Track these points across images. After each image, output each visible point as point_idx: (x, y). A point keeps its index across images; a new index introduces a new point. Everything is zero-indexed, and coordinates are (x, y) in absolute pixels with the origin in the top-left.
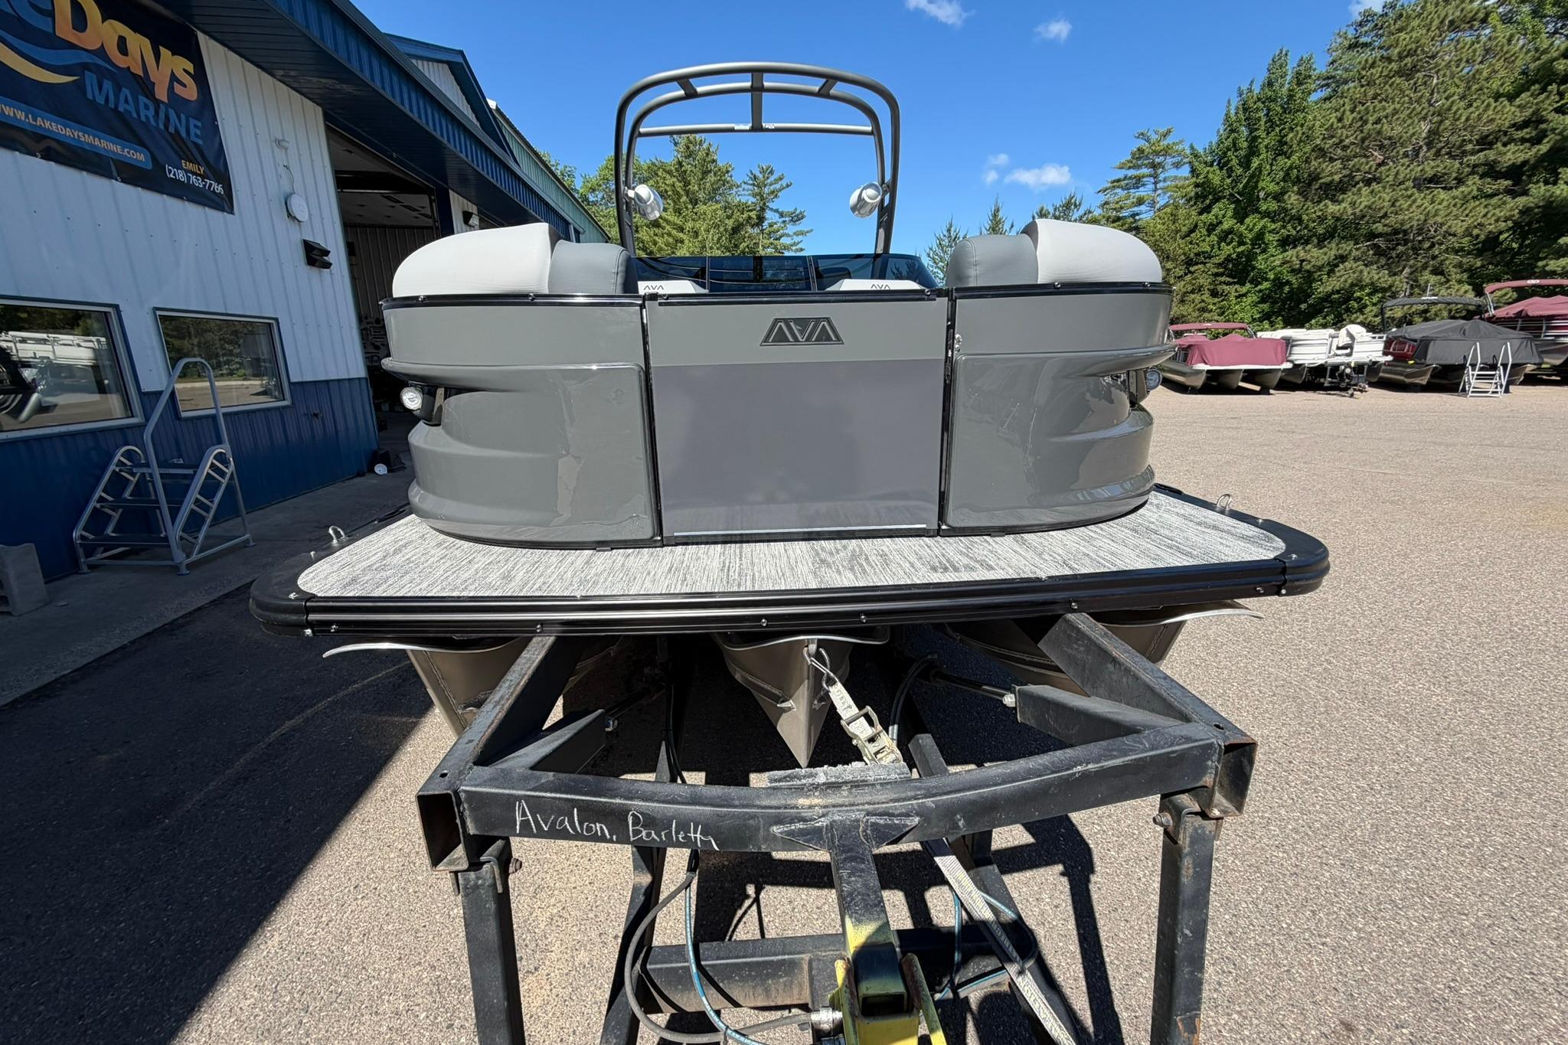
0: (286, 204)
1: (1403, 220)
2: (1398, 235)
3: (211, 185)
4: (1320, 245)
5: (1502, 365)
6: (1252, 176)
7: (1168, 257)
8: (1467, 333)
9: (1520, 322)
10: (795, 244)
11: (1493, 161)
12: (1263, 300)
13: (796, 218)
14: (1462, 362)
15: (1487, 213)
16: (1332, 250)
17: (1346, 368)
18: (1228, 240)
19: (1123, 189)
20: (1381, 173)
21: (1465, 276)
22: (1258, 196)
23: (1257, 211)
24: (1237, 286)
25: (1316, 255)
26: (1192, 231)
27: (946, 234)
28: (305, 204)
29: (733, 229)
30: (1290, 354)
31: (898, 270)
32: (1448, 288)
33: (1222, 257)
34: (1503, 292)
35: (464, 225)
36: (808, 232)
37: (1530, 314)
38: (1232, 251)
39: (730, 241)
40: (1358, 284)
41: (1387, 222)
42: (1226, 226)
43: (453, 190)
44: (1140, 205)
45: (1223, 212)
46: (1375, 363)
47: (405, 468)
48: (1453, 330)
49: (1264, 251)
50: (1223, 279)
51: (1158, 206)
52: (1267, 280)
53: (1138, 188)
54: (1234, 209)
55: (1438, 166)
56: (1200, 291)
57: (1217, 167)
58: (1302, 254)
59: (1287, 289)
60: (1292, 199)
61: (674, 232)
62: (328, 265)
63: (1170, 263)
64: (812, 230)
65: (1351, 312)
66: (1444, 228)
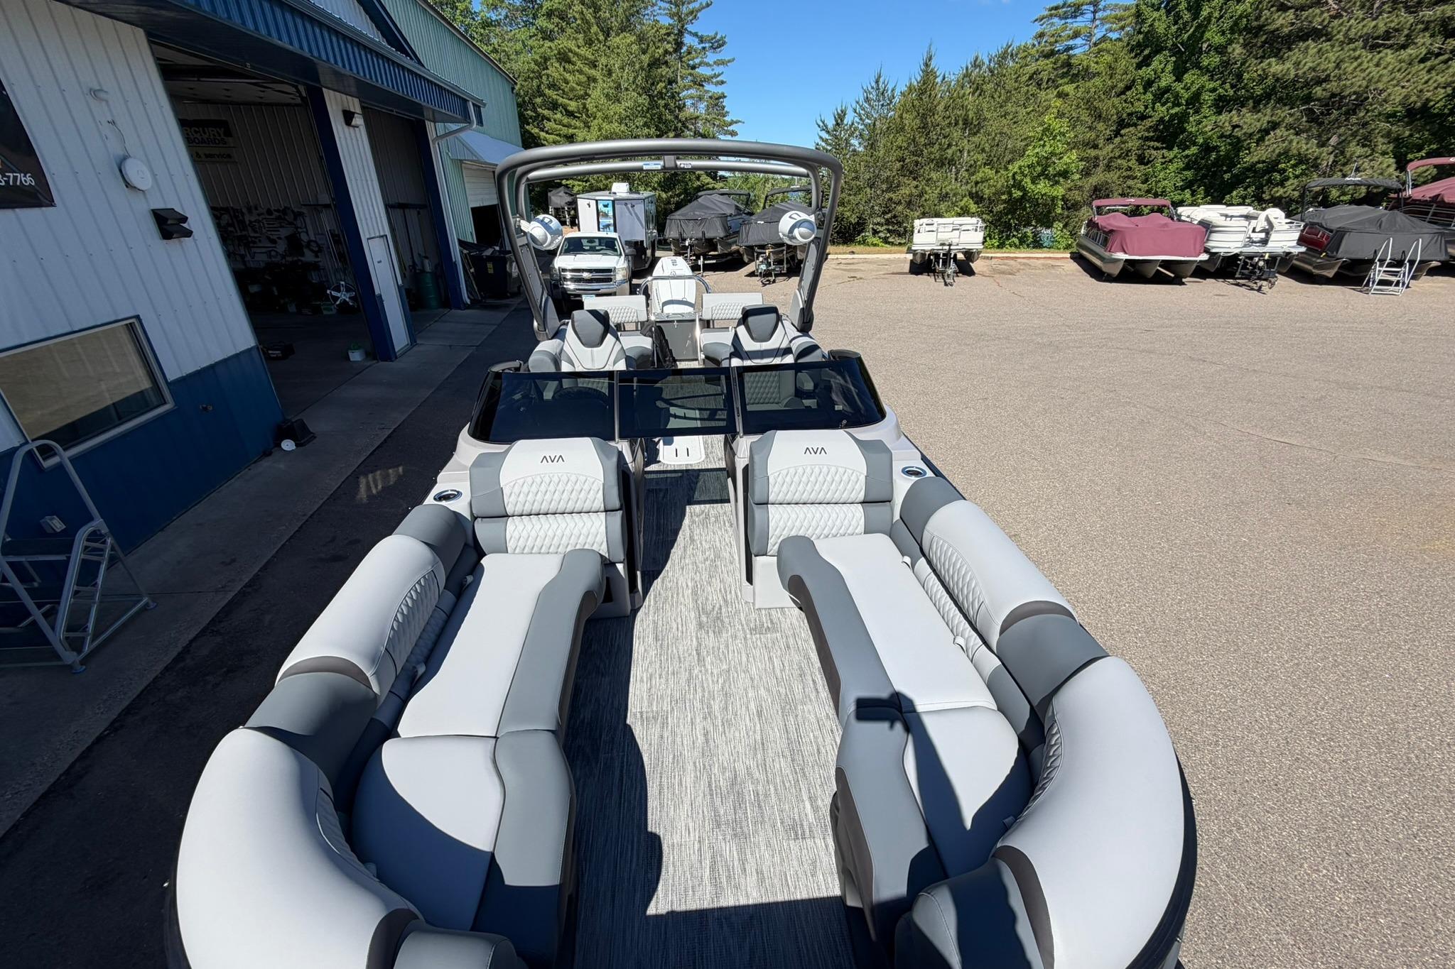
0: (121, 171)
1: (1345, 85)
2: (1334, 100)
3: (15, 178)
4: (1255, 109)
5: (1409, 261)
6: (1199, 26)
7: (1100, 116)
8: (1383, 224)
9: (1434, 207)
10: (716, 76)
11: (1448, 18)
12: (1187, 168)
13: (717, 44)
14: (1371, 257)
15: (1429, 79)
16: (1264, 117)
17: (1259, 260)
18: (1163, 100)
19: (1061, 18)
20: (1333, 28)
21: (1391, 147)
22: (1201, 48)
23: (1197, 65)
24: (1164, 151)
25: (1248, 121)
26: (1128, 88)
27: (874, 84)
28: (145, 169)
29: (649, 65)
30: (1208, 240)
31: (823, 123)
32: (1371, 160)
33: (1155, 119)
34: (1425, 168)
35: (346, 128)
36: (729, 61)
37: (1446, 200)
38: (1166, 113)
39: (647, 81)
40: (1286, 154)
41: (1328, 86)
42: (1163, 84)
43: (326, 88)
44: (1076, 37)
45: (1162, 64)
46: (1288, 253)
47: (315, 437)
48: (1370, 221)
49: (1197, 112)
50: (1152, 144)
51: (1094, 39)
52: (1194, 144)
53: (1076, 17)
54: (1175, 62)
55: (1392, 21)
56: (1127, 155)
57: (1164, 11)
58: (1235, 119)
59: (1214, 156)
60: (1237, 51)
61: (586, 69)
62: (188, 233)
63: (1102, 124)
64: (734, 59)
65: (1272, 184)
66: (1384, 95)
